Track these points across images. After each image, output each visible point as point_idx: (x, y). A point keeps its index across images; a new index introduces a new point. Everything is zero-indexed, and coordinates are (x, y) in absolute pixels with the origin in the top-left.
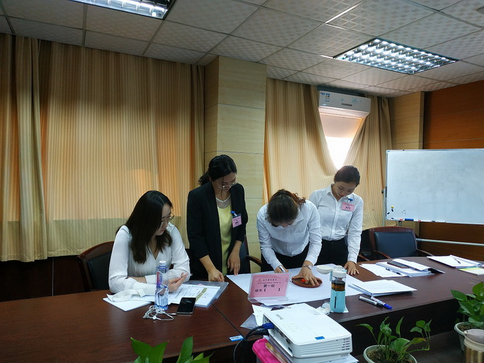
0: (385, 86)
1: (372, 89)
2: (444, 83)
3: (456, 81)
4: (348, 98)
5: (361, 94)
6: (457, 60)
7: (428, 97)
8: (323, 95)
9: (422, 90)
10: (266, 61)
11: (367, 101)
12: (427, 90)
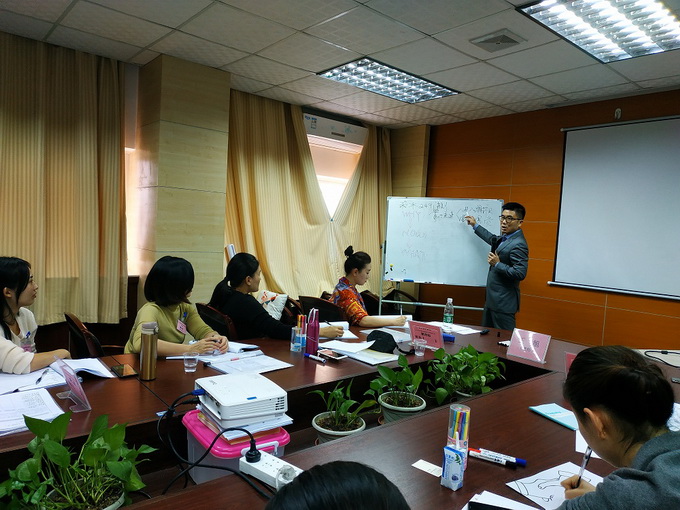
0: (384, 114)
1: (369, 117)
2: (450, 117)
3: (462, 116)
4: (340, 126)
5: (355, 121)
6: (459, 93)
7: (434, 131)
8: (308, 120)
9: (427, 123)
10: (229, 69)
11: (363, 131)
12: (432, 124)
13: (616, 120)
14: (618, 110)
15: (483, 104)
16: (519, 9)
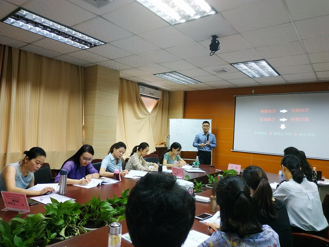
0: (170, 87)
1: (161, 87)
3: (198, 89)
4: (152, 90)
5: (157, 88)
6: (201, 82)
7: (186, 93)
8: (141, 88)
9: (184, 90)
10: (121, 71)
11: (160, 93)
12: (186, 90)
13: (253, 94)
14: (253, 91)
15: (208, 86)
16: (231, 64)
